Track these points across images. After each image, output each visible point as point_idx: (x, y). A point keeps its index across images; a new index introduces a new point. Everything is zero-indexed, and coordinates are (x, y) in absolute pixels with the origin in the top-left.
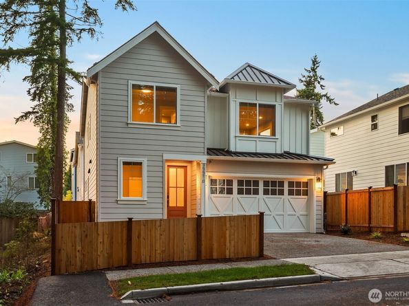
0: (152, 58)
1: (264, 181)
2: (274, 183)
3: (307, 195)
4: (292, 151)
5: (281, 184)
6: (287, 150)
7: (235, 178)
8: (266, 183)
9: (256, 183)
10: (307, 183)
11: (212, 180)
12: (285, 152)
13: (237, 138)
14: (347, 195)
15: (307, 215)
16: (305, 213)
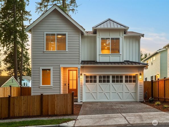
0: (55, 21)
1: (112, 76)
2: (117, 77)
3: (135, 82)
4: (131, 60)
5: (121, 77)
6: (128, 60)
7: (98, 75)
8: (113, 77)
9: (108, 77)
10: (135, 76)
11: (86, 76)
12: (125, 61)
13: (100, 56)
14: (158, 81)
15: (136, 93)
16: (134, 91)
